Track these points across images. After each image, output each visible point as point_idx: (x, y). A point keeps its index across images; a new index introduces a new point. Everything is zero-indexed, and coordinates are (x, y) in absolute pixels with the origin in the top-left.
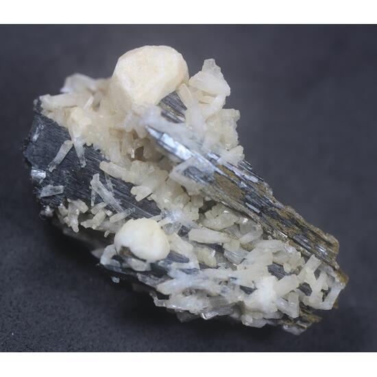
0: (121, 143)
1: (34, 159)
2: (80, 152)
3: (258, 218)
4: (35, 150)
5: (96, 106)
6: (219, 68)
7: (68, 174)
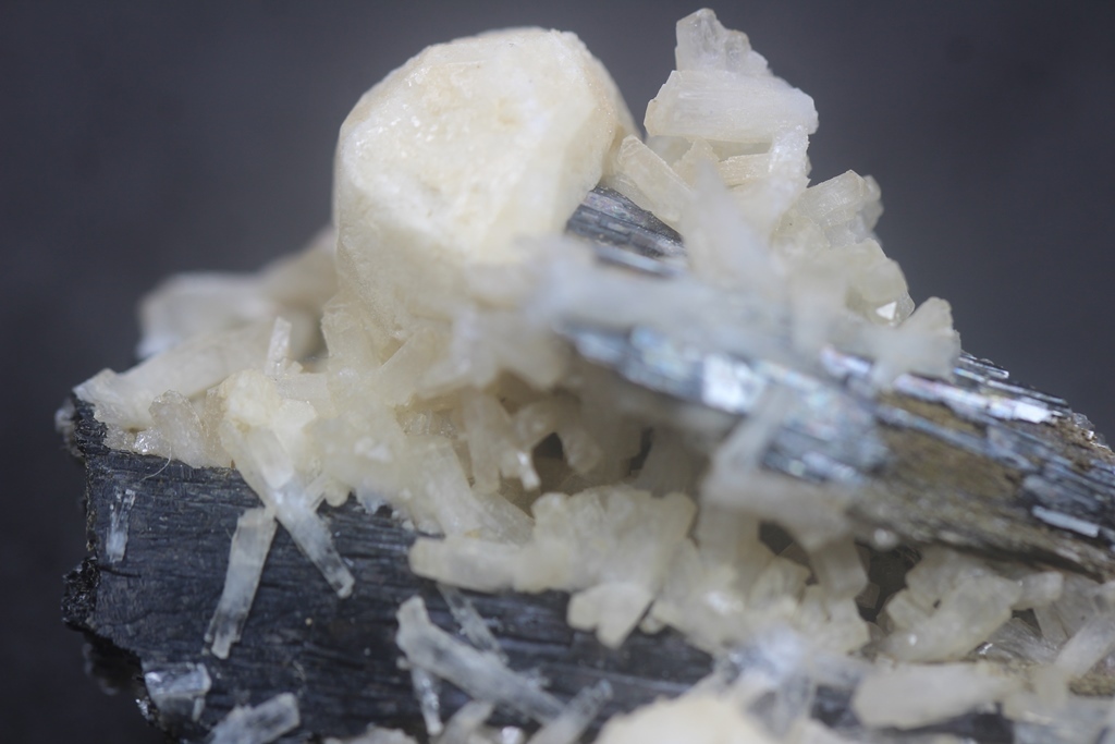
0: (463, 453)
1: (138, 632)
2: (314, 539)
3: (1101, 556)
4: (131, 595)
5: (313, 352)
6: (741, 38)
7: (295, 643)
